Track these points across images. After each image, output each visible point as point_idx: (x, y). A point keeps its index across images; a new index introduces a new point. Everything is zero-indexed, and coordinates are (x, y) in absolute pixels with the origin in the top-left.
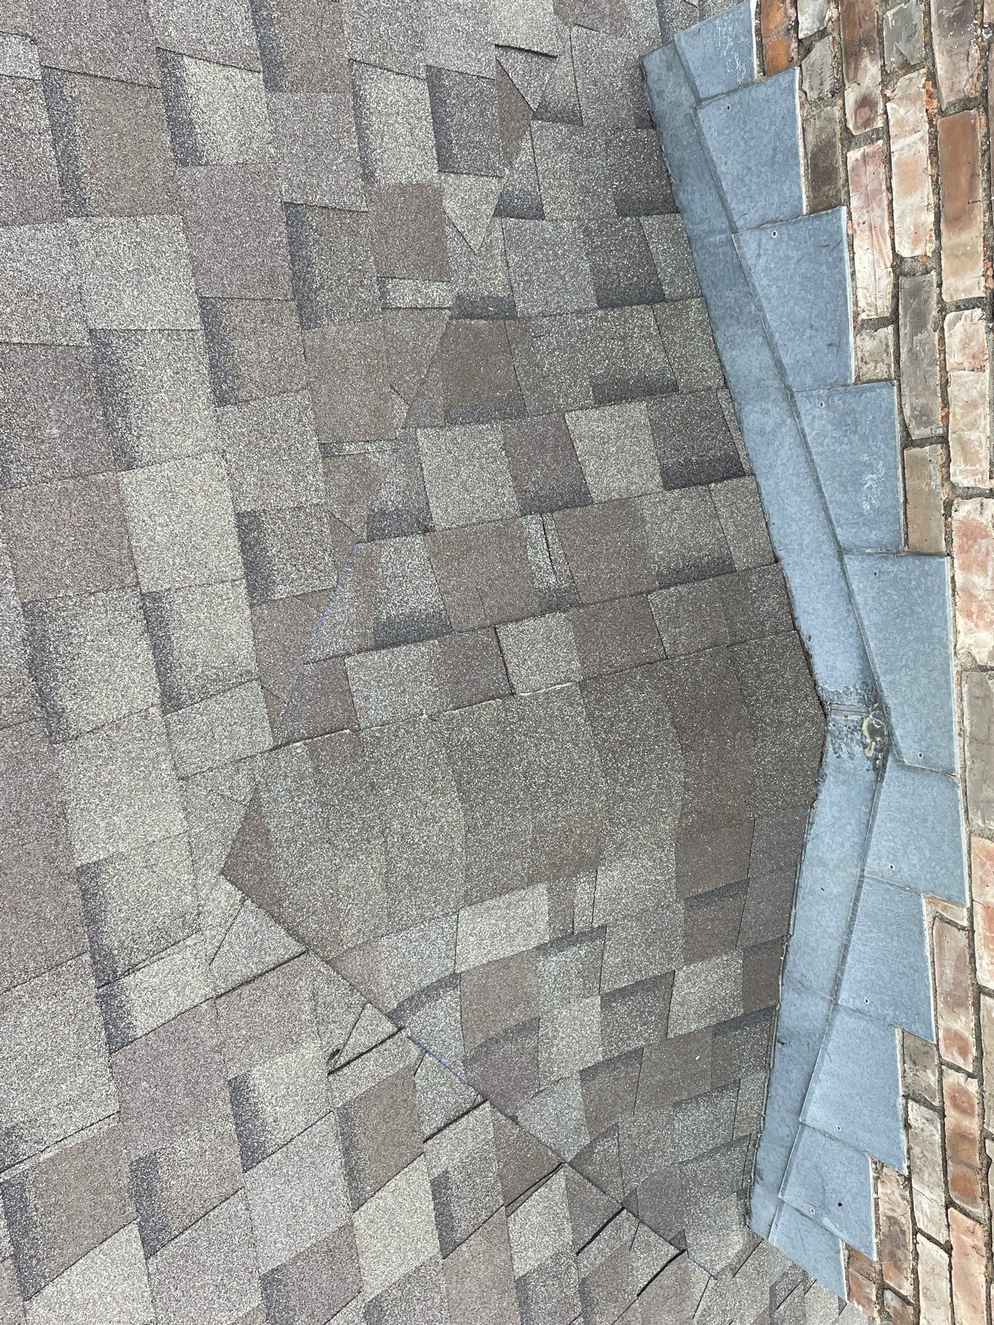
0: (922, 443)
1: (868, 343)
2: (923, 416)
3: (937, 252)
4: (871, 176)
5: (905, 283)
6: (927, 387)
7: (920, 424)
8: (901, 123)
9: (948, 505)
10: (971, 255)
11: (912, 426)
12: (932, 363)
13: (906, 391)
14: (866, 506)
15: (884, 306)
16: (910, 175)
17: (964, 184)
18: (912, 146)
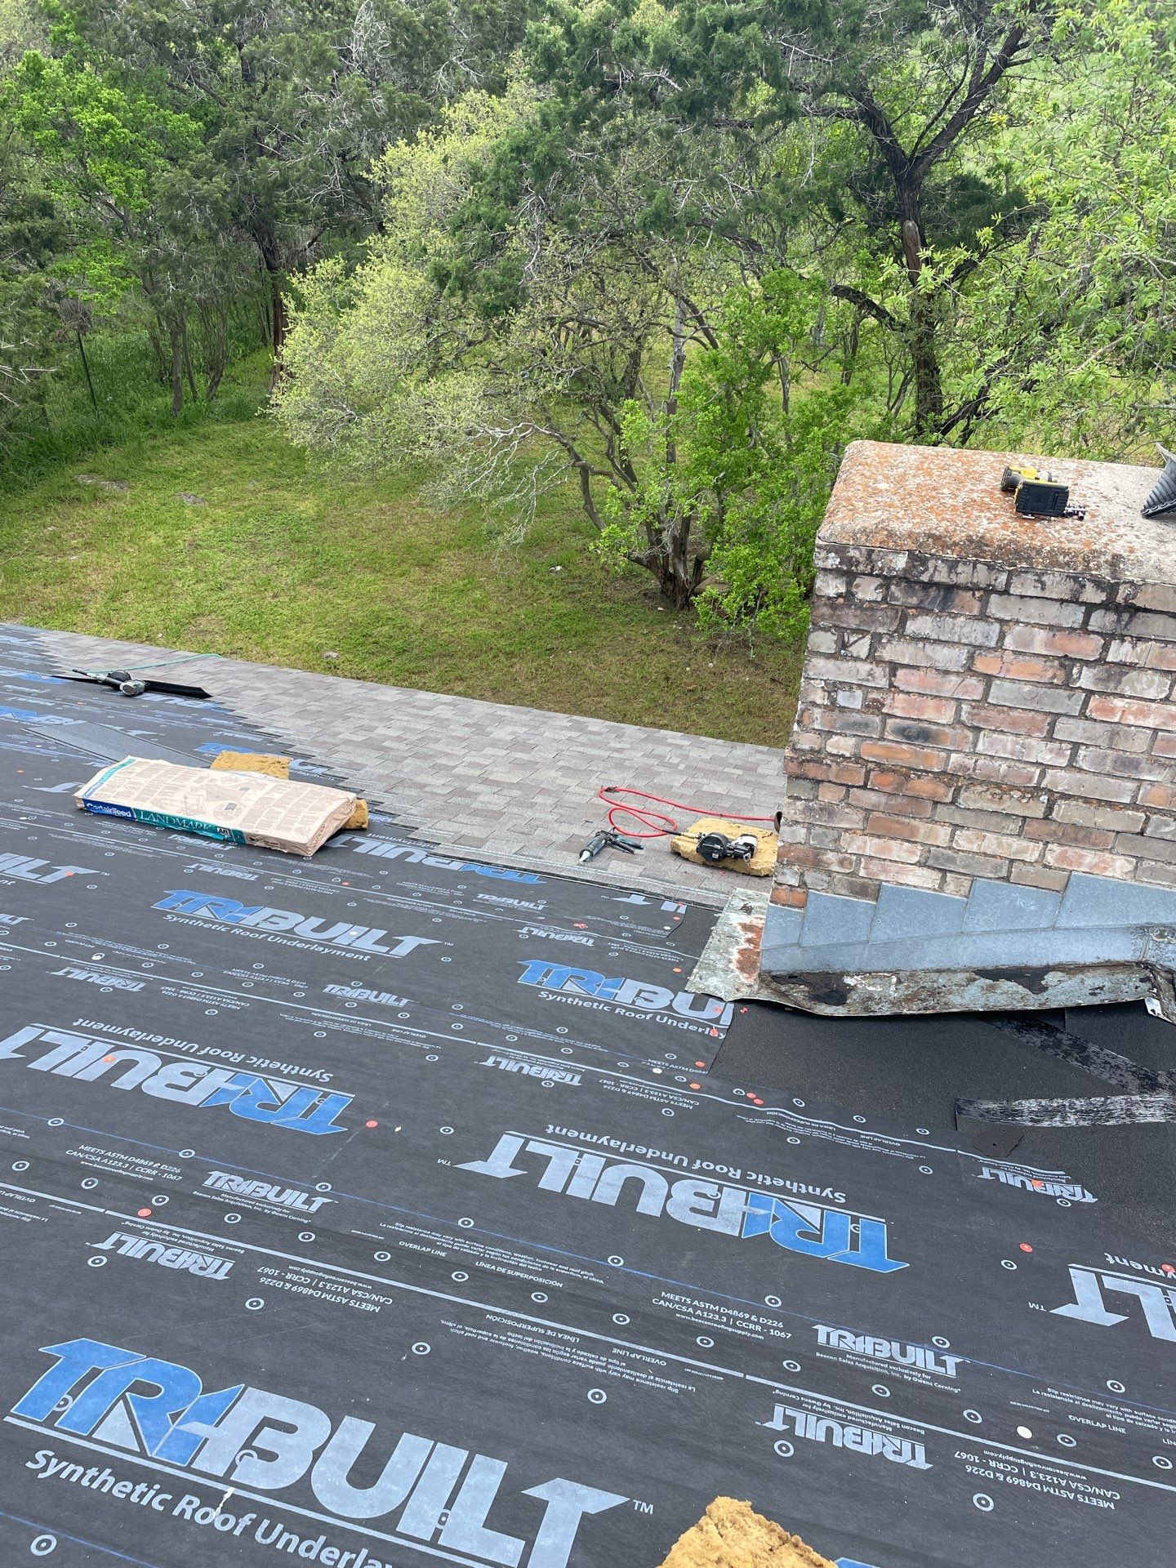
0: (1010, 872)
1: (950, 887)
2: (997, 868)
3: (923, 844)
4: (875, 867)
5: (930, 862)
6: (983, 863)
7: (1000, 871)
8: (859, 848)
9: (1045, 866)
10: (931, 829)
11: (1000, 875)
12: (973, 858)
13: (981, 874)
14: (1033, 908)
15: (937, 875)
16: (883, 850)
17: (897, 826)
18: (871, 846)
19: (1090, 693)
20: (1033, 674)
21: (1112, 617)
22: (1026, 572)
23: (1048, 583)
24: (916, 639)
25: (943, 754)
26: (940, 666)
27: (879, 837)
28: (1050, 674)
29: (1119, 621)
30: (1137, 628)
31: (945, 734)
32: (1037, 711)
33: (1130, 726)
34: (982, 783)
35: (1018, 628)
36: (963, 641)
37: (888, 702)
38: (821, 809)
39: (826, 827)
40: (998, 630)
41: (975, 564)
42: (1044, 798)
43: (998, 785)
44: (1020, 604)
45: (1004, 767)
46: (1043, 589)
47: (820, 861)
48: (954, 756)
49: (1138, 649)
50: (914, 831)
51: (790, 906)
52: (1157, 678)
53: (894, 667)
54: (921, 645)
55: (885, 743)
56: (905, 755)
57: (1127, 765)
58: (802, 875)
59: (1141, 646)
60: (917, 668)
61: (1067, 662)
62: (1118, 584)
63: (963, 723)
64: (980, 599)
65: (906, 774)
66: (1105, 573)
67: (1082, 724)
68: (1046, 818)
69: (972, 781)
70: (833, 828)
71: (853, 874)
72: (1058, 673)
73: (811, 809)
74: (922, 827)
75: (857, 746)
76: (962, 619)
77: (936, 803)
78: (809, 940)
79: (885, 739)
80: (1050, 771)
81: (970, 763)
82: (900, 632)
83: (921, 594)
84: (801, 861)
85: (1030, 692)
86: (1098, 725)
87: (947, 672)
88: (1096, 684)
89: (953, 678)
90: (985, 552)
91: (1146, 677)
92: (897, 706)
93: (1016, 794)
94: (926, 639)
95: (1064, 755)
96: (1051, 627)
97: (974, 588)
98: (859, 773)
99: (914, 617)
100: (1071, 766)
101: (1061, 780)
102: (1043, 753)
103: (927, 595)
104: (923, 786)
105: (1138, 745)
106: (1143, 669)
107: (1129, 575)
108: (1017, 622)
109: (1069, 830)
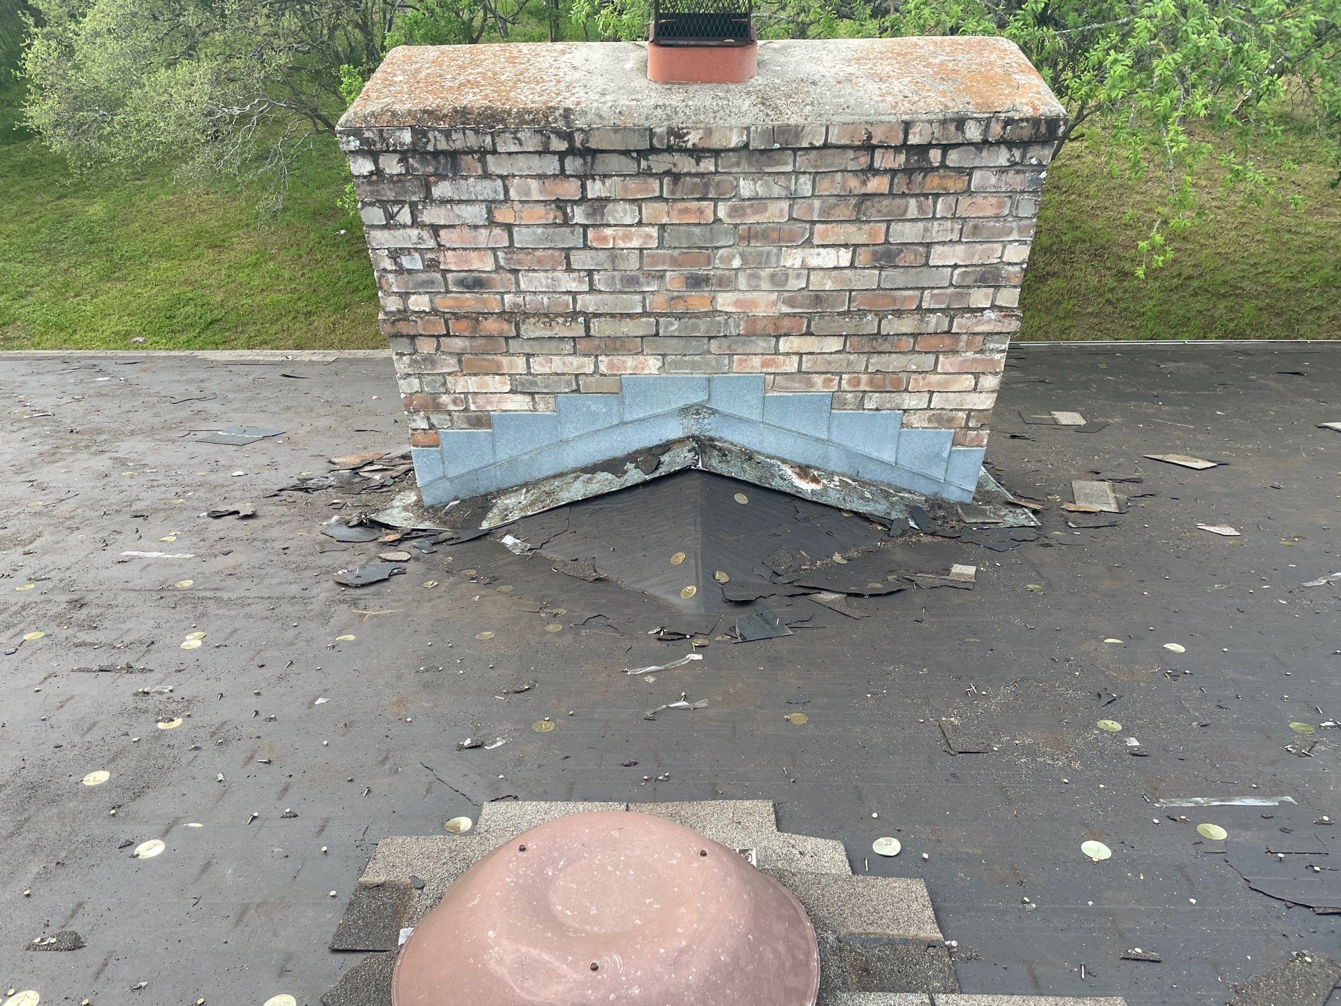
0: (578, 384)
1: (541, 406)
2: (568, 384)
3: (509, 375)
4: (481, 400)
5: (520, 389)
6: (558, 382)
7: (571, 385)
8: (463, 388)
9: (600, 375)
10: (511, 361)
11: (573, 388)
12: (550, 379)
13: (559, 391)
14: (603, 410)
15: (528, 398)
16: (482, 385)
17: (486, 363)
18: (472, 384)
19: (585, 227)
20: (540, 218)
21: (579, 161)
22: (504, 132)
23: (523, 139)
24: (444, 202)
25: (498, 297)
26: (469, 221)
27: (475, 375)
28: (551, 216)
29: (585, 163)
30: (600, 168)
31: (493, 279)
32: (553, 248)
33: (622, 249)
34: (534, 316)
35: (516, 181)
36: (480, 198)
37: (442, 259)
38: (424, 360)
39: (433, 375)
40: (501, 184)
41: (464, 130)
42: (581, 319)
43: (546, 315)
44: (510, 160)
45: (546, 300)
46: (521, 145)
47: (439, 404)
48: (506, 296)
49: (607, 184)
50: (499, 365)
51: (428, 446)
52: (627, 206)
53: (435, 229)
54: (449, 207)
55: (452, 295)
56: (469, 301)
57: (631, 282)
58: (428, 419)
59: (608, 182)
60: (453, 226)
61: (560, 204)
62: (572, 133)
63: (502, 268)
64: (480, 160)
65: (475, 318)
66: (561, 124)
67: (588, 253)
68: (588, 336)
69: (527, 315)
70: (439, 374)
71: (466, 410)
72: (557, 214)
73: (416, 362)
74: (505, 360)
75: (431, 301)
76: (472, 179)
77: (507, 338)
78: (453, 471)
79: (451, 292)
80: (579, 297)
81: (520, 300)
82: (428, 198)
83: (433, 163)
84: (424, 407)
85: (543, 233)
86: (600, 253)
87: (476, 227)
88: (587, 219)
89: (483, 231)
90: (469, 119)
91: (621, 206)
92: (450, 261)
93: (560, 320)
94: (451, 201)
95: (583, 282)
96: (539, 177)
97: (471, 152)
98: (440, 323)
99: (436, 183)
100: (592, 290)
101: (588, 303)
102: (569, 283)
103: (439, 163)
104: (491, 326)
105: (633, 264)
106: (615, 200)
107: (579, 124)
108: (514, 176)
109: (609, 342)
